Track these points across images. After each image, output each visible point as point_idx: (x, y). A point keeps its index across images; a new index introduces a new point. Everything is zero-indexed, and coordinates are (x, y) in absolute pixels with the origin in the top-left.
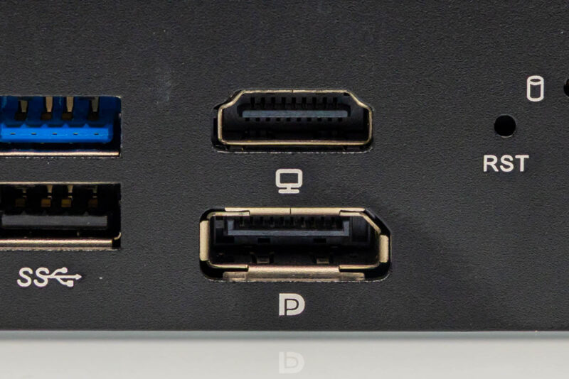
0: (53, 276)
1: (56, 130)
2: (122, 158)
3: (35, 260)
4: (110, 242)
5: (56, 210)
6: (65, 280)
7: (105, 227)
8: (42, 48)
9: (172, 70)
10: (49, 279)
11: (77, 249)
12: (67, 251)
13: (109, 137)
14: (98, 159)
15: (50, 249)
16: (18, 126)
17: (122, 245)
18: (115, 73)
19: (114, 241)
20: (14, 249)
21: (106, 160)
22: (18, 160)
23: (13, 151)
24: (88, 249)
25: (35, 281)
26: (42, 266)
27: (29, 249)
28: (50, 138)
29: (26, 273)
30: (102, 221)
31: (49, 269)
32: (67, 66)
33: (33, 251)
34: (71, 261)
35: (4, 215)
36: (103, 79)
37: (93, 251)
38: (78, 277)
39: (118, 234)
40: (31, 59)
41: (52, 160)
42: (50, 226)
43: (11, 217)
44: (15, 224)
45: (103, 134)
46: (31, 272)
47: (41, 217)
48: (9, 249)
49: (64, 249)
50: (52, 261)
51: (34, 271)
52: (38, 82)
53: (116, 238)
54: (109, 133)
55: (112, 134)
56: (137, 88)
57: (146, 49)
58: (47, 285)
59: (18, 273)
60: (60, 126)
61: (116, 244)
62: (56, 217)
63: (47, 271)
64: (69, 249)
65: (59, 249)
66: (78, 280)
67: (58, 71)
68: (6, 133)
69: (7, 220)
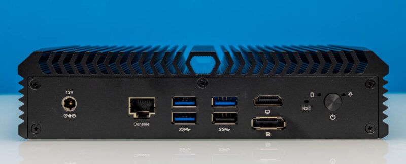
2: (237, 108)
3: (222, 126)
4: (235, 123)
5: (225, 117)
9: (246, 92)
10: (224, 130)
11: (230, 124)
12: (228, 125)
15: (224, 124)
16: (219, 102)
17: (238, 124)
20: (218, 124)
21: (234, 108)
25: (222, 130)
27: (221, 124)
29: (220, 129)
30: (234, 119)
37: (232, 125)
38: (230, 129)
39: (237, 122)
42: (224, 120)
45: (234, 104)
50: (225, 126)
51: (222, 128)
52: (224, 95)
55: (236, 104)
63: (224, 128)
65: (226, 124)
68: (217, 104)
69: (217, 119)
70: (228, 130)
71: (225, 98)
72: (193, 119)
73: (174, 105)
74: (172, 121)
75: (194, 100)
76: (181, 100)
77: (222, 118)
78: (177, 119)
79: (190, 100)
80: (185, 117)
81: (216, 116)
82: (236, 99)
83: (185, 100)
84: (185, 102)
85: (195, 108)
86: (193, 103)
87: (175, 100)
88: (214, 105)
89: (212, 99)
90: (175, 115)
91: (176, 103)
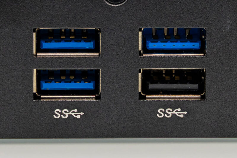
0: (174, 112)
1: (175, 44)
2: (207, 56)
3: (166, 105)
4: (200, 96)
5: (173, 81)
6: (179, 114)
7: (197, 89)
8: (169, 5)
9: (230, 15)
10: (172, 114)
11: (185, 100)
12: (181, 101)
13: (199, 47)
14: (195, 57)
15: (173, 100)
16: (157, 42)
17: (206, 98)
18: (204, 17)
19: (201, 96)
20: (156, 100)
21: (199, 58)
22: (158, 58)
23: (154, 54)
24: (190, 100)
25: (166, 115)
26: (169, 108)
27: (163, 100)
28: (172, 47)
29: (161, 111)
30: (195, 86)
31: (172, 109)
32: (181, 13)
33: (165, 101)
34: (182, 105)
35: (150, 84)
36: (198, 19)
37: (193, 101)
38: (185, 113)
39: (203, 93)
40: (164, 10)
41: (174, 58)
42: (171, 89)
43: (153, 85)
44: (155, 88)
45: (196, 45)
46: (163, 110)
47: (167, 85)
48: (153, 100)
49: (179, 100)
50: (174, 105)
51: (165, 110)
52: (168, 21)
53: (202, 95)
54: (200, 45)
55: (201, 45)
56: (214, 24)
57: (219, 5)
58: (171, 117)
59: (158, 111)
60: (176, 42)
61: (203, 97)
62: (174, 85)
63: (171, 110)
64: (181, 100)
65: (177, 100)
66: (186, 114)
67: (177, 16)
68: (151, 45)
69: (151, 86)
70: (180, 114)
71: (171, 31)
72: (90, 86)
73: (39, 50)
74: (35, 90)
75: (93, 36)
76: (56, 35)
77: (164, 82)
78: (46, 86)
79: (79, 35)
80: (68, 81)
81: (148, 77)
82: (204, 32)
83: (68, 35)
84: (68, 40)
85: (94, 58)
86: (89, 45)
87: (42, 36)
88: (146, 50)
89: (140, 33)
90: (42, 76)
91: (45, 45)
